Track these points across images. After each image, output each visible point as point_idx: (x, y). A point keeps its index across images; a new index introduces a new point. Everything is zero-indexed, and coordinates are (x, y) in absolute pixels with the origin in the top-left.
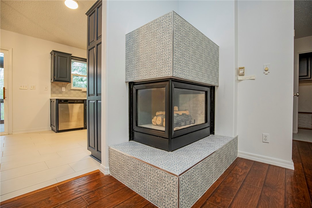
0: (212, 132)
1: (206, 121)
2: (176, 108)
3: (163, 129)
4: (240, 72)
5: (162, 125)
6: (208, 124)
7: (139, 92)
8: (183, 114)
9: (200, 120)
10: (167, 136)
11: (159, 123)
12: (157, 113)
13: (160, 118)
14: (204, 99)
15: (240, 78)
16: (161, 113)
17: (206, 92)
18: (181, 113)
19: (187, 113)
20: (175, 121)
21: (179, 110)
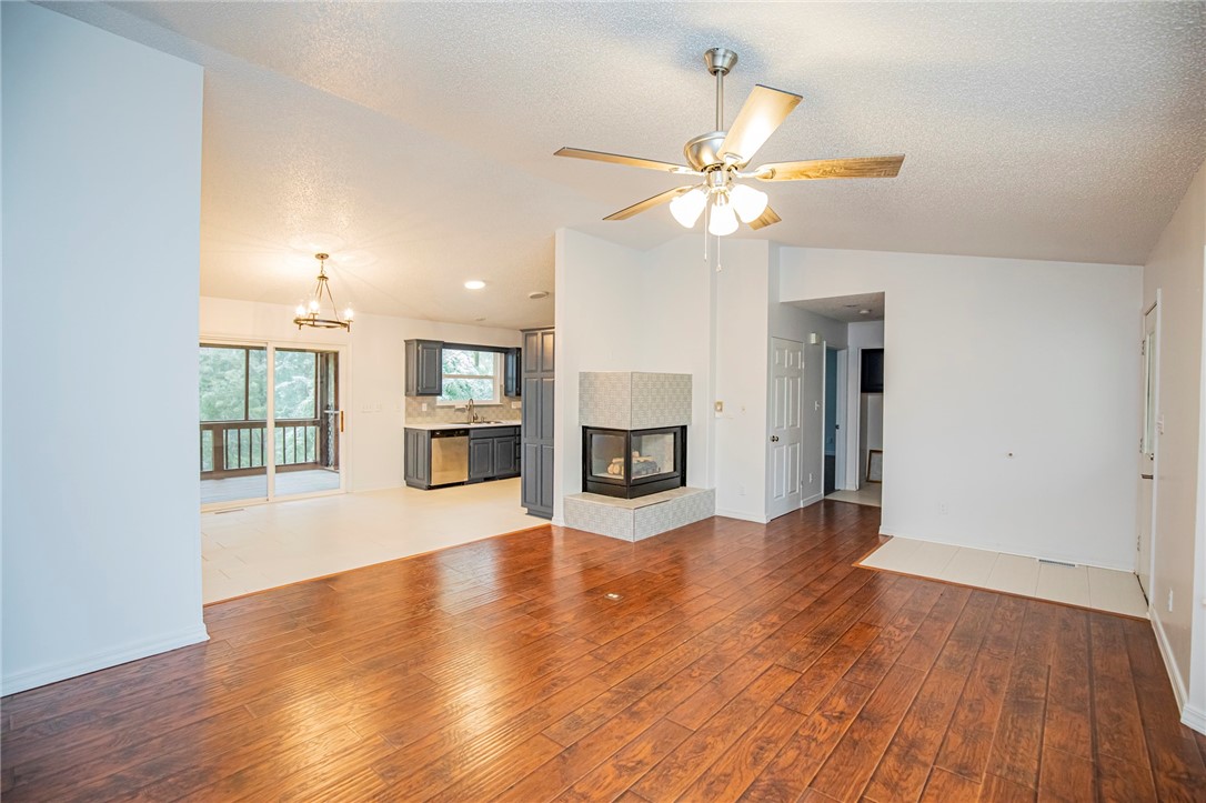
0: (683, 483)
1: (675, 470)
2: (635, 454)
3: (622, 478)
4: (719, 406)
5: (620, 474)
6: (677, 474)
7: (594, 436)
8: (645, 461)
9: (668, 468)
10: (625, 484)
11: (617, 471)
12: (614, 461)
13: (617, 467)
14: (672, 441)
15: (718, 414)
16: (618, 460)
17: (675, 434)
18: (642, 460)
19: (650, 459)
20: (634, 469)
21: (640, 455)
